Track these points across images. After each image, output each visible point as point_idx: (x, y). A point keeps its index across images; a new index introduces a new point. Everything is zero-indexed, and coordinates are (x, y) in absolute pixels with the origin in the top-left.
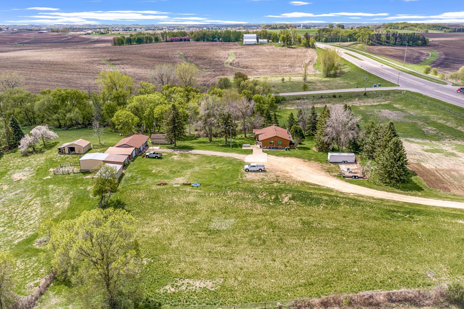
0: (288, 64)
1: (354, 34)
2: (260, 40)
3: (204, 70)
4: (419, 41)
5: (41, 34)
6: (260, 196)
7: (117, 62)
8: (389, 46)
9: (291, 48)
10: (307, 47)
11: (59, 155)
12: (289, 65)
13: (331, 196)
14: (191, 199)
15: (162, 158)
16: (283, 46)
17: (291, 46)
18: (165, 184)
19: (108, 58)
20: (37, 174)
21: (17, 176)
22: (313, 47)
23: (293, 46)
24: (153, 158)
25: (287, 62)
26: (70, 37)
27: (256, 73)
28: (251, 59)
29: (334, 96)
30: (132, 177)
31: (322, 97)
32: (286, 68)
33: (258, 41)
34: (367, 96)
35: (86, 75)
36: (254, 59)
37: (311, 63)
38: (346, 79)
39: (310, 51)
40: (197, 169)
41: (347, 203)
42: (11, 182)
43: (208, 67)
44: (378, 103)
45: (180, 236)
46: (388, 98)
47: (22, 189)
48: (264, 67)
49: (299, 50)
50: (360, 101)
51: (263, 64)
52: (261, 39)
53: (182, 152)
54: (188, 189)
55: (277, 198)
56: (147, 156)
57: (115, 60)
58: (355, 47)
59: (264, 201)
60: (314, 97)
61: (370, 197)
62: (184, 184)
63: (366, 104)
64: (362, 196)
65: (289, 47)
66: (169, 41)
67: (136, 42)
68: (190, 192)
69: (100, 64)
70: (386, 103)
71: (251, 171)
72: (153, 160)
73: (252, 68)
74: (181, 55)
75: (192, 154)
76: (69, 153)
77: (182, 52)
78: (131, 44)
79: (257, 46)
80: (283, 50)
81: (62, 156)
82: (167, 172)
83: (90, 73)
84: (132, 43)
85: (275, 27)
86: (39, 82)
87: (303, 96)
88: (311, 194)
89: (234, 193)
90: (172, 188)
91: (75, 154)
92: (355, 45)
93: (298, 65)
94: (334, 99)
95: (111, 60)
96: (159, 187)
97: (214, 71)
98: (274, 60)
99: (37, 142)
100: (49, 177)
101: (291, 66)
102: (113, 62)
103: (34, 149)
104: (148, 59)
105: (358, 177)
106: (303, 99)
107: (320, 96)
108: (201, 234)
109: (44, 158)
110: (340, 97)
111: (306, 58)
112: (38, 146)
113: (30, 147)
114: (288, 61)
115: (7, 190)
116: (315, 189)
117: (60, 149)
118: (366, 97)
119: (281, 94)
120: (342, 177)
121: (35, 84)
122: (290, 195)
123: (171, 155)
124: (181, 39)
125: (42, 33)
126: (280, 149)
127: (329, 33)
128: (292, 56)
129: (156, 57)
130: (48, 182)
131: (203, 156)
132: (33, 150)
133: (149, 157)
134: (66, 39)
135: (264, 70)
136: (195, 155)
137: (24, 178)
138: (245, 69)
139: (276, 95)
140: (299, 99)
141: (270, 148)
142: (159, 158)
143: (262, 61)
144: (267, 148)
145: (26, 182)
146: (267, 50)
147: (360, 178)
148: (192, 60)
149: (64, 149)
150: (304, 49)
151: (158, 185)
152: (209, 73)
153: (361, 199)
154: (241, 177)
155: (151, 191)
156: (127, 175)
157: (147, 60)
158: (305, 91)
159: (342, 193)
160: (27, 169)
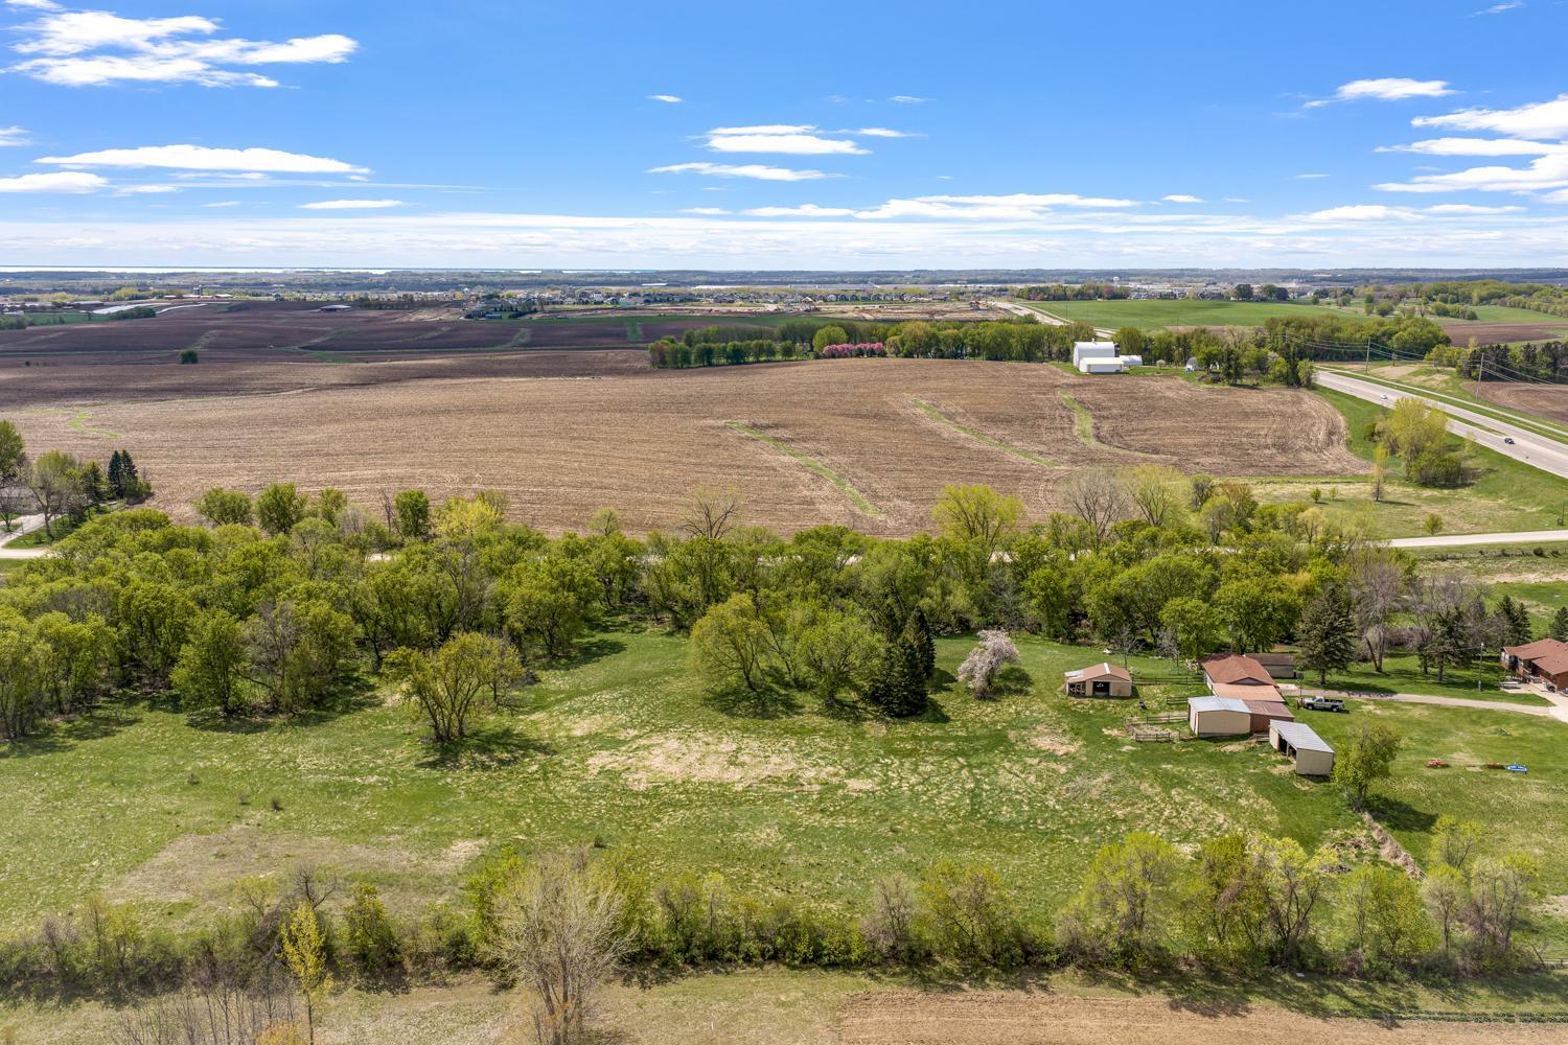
0: (1269, 441)
1: (1384, 334)
3: (1036, 456)
5: (333, 314)
8: (1534, 381)
10: (1289, 385)
11: (1074, 699)
12: (1274, 445)
15: (1347, 712)
16: (1215, 381)
17: (1239, 382)
21: (1046, 744)
22: (1311, 386)
23: (1245, 381)
24: (1330, 710)
25: (1262, 434)
28: (1144, 425)
29: (1539, 553)
31: (1505, 555)
32: (1267, 451)
36: (1155, 423)
37: (1335, 438)
38: (1493, 493)
39: (1309, 401)
43: (1043, 448)
48: (1206, 448)
49: (1272, 395)
51: (1196, 439)
56: (1309, 704)
57: (769, 427)
58: (1428, 384)
60: (1481, 552)
62: (1491, 767)
65: (1232, 385)
66: (825, 357)
67: (728, 358)
72: (1329, 714)
73: (1173, 454)
74: (927, 408)
75: (1402, 703)
76: (1094, 696)
78: (711, 364)
80: (1220, 392)
84: (714, 361)
85: (1060, 292)
87: (1446, 549)
90: (1469, 774)
91: (1108, 697)
92: (1424, 378)
93: (1301, 443)
94: (1540, 560)
95: (756, 426)
98: (1218, 428)
100: (1131, 748)
101: (1283, 448)
102: (771, 433)
106: (1453, 559)
107: (1499, 552)
109: (1043, 705)
110: (1556, 553)
111: (1310, 422)
114: (1266, 429)
115: (1071, 774)
117: (1073, 685)
123: (1352, 704)
124: (860, 349)
125: (335, 310)
127: (1308, 331)
128: (1265, 414)
131: (1437, 707)
133: (1314, 708)
136: (1414, 704)
140: (1443, 559)
142: (1339, 711)
143: (1186, 431)
146: (1169, 394)
148: (973, 425)
149: (1084, 686)
150: (1288, 394)
152: (1064, 467)
158: (1433, 533)
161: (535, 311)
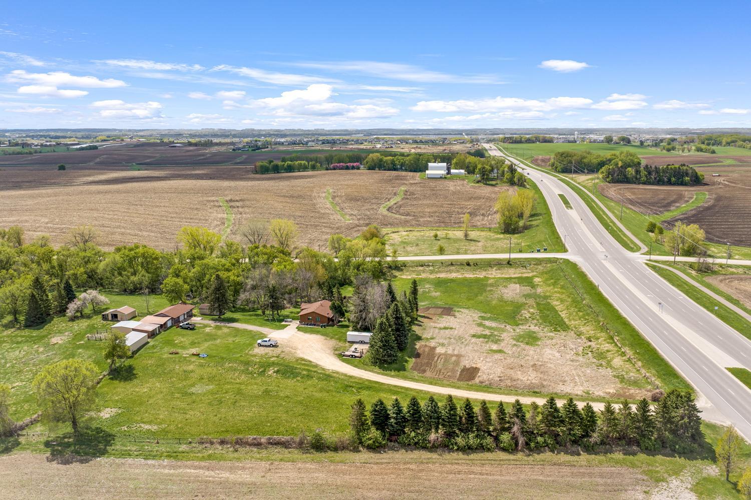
0: (468, 211)
2: (453, 171)
3: (348, 217)
4: (686, 178)
5: (173, 148)
6: (250, 369)
7: (238, 204)
8: (639, 184)
9: (489, 185)
10: (511, 184)
11: (102, 321)
12: (469, 213)
13: (311, 371)
14: (191, 367)
15: (194, 329)
16: (478, 182)
17: (488, 183)
18: (177, 353)
19: (228, 198)
20: (73, 339)
21: (54, 340)
22: (520, 184)
23: (492, 183)
24: (187, 329)
25: (469, 207)
26: (208, 155)
27: (414, 222)
28: (420, 202)
30: (153, 346)
31: (452, 264)
32: (461, 216)
33: (449, 173)
34: (511, 265)
35: (189, 222)
36: (425, 202)
40: (218, 341)
41: (319, 379)
42: (47, 345)
43: (356, 212)
44: (520, 275)
45: (160, 396)
46: (537, 268)
47: (54, 352)
50: (498, 271)
51: (434, 209)
52: (456, 169)
53: (219, 324)
54: (194, 359)
55: (264, 371)
57: (237, 201)
59: (251, 373)
61: (343, 374)
62: (193, 355)
63: (503, 276)
64: (337, 373)
65: (485, 184)
66: (331, 169)
68: (194, 362)
69: (215, 206)
70: (530, 275)
71: (263, 346)
73: (414, 216)
74: (329, 194)
75: (226, 327)
76: (110, 320)
77: (333, 189)
78: (278, 172)
79: (443, 180)
80: (475, 188)
81: (105, 322)
82: (187, 343)
83: (196, 219)
86: (128, 231)
87: (430, 261)
88: (296, 368)
89: (230, 365)
90: (181, 357)
91: (116, 320)
92: (590, 181)
93: (482, 212)
95: (231, 201)
96: (170, 356)
97: (359, 219)
98: (450, 204)
99: (86, 307)
100: (82, 342)
102: (232, 204)
103: (81, 313)
104: (281, 199)
105: (356, 357)
106: (429, 266)
107: (450, 263)
108: (177, 395)
109: (87, 324)
110: (476, 264)
112: (87, 311)
113: (77, 311)
114: (471, 205)
115: (41, 352)
116: (304, 365)
117: (103, 315)
118: (508, 266)
119: (400, 259)
120: (341, 356)
121: (123, 234)
122: (276, 369)
123: (205, 326)
124: (347, 166)
125: (175, 146)
126: (318, 325)
128: (480, 198)
129: (293, 197)
130: (79, 347)
131: (236, 329)
132: (80, 315)
133: (182, 328)
134: (202, 158)
135: (429, 219)
136: (229, 327)
137: (60, 342)
138: (403, 217)
139: (394, 259)
140: (422, 266)
141: (307, 325)
142: (191, 329)
143: (432, 205)
144: (304, 324)
145: (61, 345)
146: (452, 188)
147: (358, 357)
148: (340, 201)
149: (108, 316)
150: (505, 188)
151: (171, 353)
152: (351, 222)
153: (335, 375)
154: (249, 351)
155: (161, 359)
156: (151, 344)
157: (278, 202)
158: (441, 254)
159: (324, 369)
160: (67, 334)
161: (268, 147)
